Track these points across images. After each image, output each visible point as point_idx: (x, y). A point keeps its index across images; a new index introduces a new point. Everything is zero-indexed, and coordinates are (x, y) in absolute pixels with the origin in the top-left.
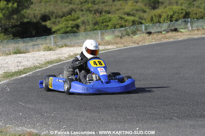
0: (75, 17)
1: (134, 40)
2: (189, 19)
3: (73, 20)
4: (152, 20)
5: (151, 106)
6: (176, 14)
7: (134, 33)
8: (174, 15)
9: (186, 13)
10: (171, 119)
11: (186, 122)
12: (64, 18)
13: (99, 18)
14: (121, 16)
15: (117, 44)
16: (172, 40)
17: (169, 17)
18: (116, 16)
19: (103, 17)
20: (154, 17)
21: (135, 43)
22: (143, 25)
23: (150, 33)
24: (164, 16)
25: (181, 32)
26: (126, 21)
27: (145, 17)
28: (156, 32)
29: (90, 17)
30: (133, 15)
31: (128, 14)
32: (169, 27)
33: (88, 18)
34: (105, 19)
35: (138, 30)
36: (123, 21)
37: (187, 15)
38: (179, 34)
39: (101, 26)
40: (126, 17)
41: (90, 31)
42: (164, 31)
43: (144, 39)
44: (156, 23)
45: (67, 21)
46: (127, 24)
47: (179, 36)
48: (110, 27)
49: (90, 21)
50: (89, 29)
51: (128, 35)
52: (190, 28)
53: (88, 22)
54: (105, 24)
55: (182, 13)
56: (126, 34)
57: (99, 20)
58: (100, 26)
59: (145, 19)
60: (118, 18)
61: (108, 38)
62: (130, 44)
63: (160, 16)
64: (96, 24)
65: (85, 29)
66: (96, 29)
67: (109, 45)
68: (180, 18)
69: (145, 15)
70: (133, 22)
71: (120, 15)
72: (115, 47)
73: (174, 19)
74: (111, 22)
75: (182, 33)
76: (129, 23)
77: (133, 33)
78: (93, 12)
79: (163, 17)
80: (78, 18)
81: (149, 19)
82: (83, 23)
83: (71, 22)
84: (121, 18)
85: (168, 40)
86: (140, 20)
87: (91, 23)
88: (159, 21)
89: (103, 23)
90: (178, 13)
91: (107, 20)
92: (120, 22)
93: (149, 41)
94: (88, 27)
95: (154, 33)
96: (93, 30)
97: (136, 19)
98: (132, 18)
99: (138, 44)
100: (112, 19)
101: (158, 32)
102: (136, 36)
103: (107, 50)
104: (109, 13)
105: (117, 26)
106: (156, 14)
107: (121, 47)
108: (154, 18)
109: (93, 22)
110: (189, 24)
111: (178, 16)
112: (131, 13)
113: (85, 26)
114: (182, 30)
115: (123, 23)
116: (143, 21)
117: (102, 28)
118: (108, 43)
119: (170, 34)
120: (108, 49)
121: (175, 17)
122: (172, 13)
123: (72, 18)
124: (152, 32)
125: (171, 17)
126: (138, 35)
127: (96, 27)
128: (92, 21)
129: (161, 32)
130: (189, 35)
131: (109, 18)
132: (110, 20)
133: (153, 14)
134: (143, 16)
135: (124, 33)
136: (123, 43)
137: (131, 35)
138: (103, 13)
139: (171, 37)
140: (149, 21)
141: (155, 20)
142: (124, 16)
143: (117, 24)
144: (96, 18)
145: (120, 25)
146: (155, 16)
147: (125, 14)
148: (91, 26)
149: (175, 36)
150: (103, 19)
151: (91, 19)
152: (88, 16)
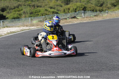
0: (20, 9)
3: (19, 11)
4: (64, 11)
9: (84, 7)
12: (14, 10)
13: (33, 10)
14: (46, 9)
15: (38, 26)
16: (71, 23)
17: (74, 9)
18: (43, 9)
19: (35, 10)
20: (65, 9)
24: (71, 9)
28: (63, 19)
29: (28, 9)
31: (51, 8)
34: (37, 11)
36: (47, 12)
37: (85, 9)
39: (34, 15)
40: (49, 10)
42: (68, 18)
45: (15, 11)
47: (75, 21)
48: (39, 15)
49: (28, 12)
50: (27, 16)
53: (27, 12)
54: (37, 13)
55: (82, 7)
57: (33, 11)
59: (60, 11)
60: (45, 10)
61: (35, 22)
63: (69, 9)
64: (31, 13)
65: (25, 16)
67: (33, 26)
70: (53, 12)
72: (36, 28)
76: (51, 13)
80: (22, 10)
81: (63, 11)
82: (24, 13)
83: (17, 12)
84: (46, 10)
85: (68, 24)
86: (57, 12)
87: (29, 13)
89: (35, 13)
90: (80, 7)
92: (45, 12)
94: (27, 15)
97: (55, 10)
100: (41, 11)
103: (31, 29)
104: (41, 7)
105: (44, 15)
106: (67, 8)
108: (65, 10)
109: (30, 12)
111: (79, 9)
112: (53, 7)
113: (25, 15)
114: (78, 18)
115: (47, 13)
116: (59, 12)
119: (71, 20)
122: (76, 7)
123: (18, 10)
125: (76, 9)
127: (31, 15)
128: (29, 12)
129: (66, 19)
130: (81, 20)
131: (39, 10)
132: (40, 11)
133: (65, 8)
134: (60, 9)
136: (41, 25)
138: (36, 7)
140: (62, 12)
142: (48, 9)
143: (44, 14)
144: (32, 10)
146: (66, 9)
148: (29, 15)
150: (35, 11)
151: (29, 10)
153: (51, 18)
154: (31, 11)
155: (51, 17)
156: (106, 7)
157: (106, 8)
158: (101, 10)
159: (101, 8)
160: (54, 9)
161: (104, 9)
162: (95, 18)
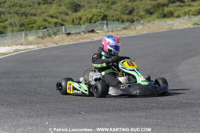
0: (4, 20)
1: (54, 40)
2: (105, 22)
3: (2, 22)
4: (73, 22)
6: (95, 17)
7: (55, 34)
8: (93, 17)
9: (104, 15)
10: (79, 113)
11: (93, 116)
13: (25, 20)
15: (38, 44)
16: (89, 40)
17: (89, 19)
18: (41, 18)
19: (28, 20)
20: (75, 19)
21: (55, 43)
22: (63, 27)
23: (69, 34)
24: (84, 18)
25: (97, 33)
26: (50, 23)
27: (67, 19)
28: (75, 33)
29: (16, 19)
30: (57, 18)
31: (52, 17)
33: (15, 20)
34: (30, 21)
35: (58, 31)
36: (47, 23)
37: (105, 18)
38: (95, 34)
39: (27, 27)
40: (50, 19)
41: (17, 32)
42: (83, 32)
43: (63, 40)
44: (77, 24)
46: (50, 25)
47: (95, 36)
48: (35, 29)
49: (17, 23)
50: (16, 30)
51: (50, 36)
52: (106, 29)
53: (15, 24)
54: (30, 25)
55: (100, 16)
56: (48, 35)
57: (25, 22)
58: (25, 27)
59: (67, 21)
60: (43, 20)
61: (31, 38)
62: (51, 44)
63: (80, 19)
64: (22, 25)
65: (12, 30)
66: (22, 31)
67: (31, 45)
68: (98, 20)
69: (67, 18)
70: (56, 24)
71: (44, 18)
72: (36, 47)
73: (93, 21)
74: (36, 23)
75: (98, 34)
76: (52, 25)
77: (54, 34)
78: (20, 15)
79: (83, 19)
80: (6, 20)
81: (71, 21)
82: (11, 24)
84: (45, 20)
85: (84, 41)
86: (63, 22)
87: (18, 25)
88: (79, 23)
89: (28, 24)
90: (97, 16)
91: (33, 22)
92: (44, 24)
93: (68, 41)
94: (15, 28)
95: (72, 34)
96: (20, 31)
97: (59, 21)
98: (55, 20)
99: (57, 44)
100: (37, 21)
101: (77, 33)
102: (56, 37)
103: (28, 49)
104: (35, 15)
105: (41, 28)
106: (77, 17)
107: (42, 46)
108: (75, 21)
109: (20, 24)
110: (105, 26)
111: (96, 18)
112: (55, 15)
113: (12, 28)
114: (98, 31)
115: (47, 25)
116: (65, 23)
117: (28, 29)
118: (31, 43)
119: (87, 35)
121: (94, 19)
122: (91, 16)
123: (1, 20)
125: (91, 19)
126: (59, 36)
127: (23, 28)
128: (19, 22)
129: (79, 33)
131: (34, 20)
132: (35, 22)
133: (74, 17)
134: (66, 18)
135: (46, 34)
136: (44, 43)
137: (53, 36)
138: (29, 16)
139: (87, 38)
140: (70, 23)
141: (76, 22)
142: (47, 19)
143: (42, 26)
144: (22, 20)
145: (44, 27)
146: (76, 18)
147: (49, 17)
148: (18, 28)
149: (92, 37)
150: (28, 21)
151: (18, 21)
152: (15, 18)
154: (21, 22)
155: (55, 31)
156: (136, 16)
157: (138, 17)
158: (131, 19)
159: (130, 17)
160: (56, 18)
161: (135, 18)
162: (124, 31)
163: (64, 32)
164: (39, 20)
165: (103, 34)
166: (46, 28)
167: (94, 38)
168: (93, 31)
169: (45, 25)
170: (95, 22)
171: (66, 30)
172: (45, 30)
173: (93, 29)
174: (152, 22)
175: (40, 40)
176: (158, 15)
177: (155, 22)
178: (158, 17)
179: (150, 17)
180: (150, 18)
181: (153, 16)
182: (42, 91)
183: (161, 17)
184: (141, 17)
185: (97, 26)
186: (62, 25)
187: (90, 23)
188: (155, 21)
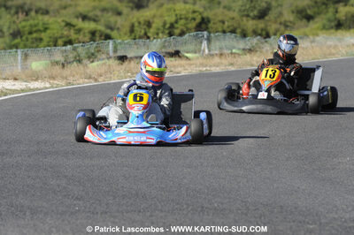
1: (89, 71)
2: (205, 33)
4: (132, 30)
5: (106, 213)
6: (182, 22)
7: (92, 57)
8: (176, 22)
9: (203, 19)
13: (23, 24)
14: (68, 21)
15: (54, 78)
17: (168, 26)
18: (60, 20)
19: (31, 22)
20: (136, 24)
21: (90, 78)
22: (111, 42)
23: (123, 59)
24: (157, 23)
25: (187, 58)
26: (79, 31)
27: (118, 25)
29: (4, 21)
30: (95, 20)
31: (84, 18)
32: (164, 47)
34: (35, 26)
35: (99, 51)
36: (72, 31)
37: (203, 25)
38: (183, 62)
39: (27, 39)
40: (80, 23)
41: (5, 49)
43: (110, 71)
44: (140, 38)
46: (81, 37)
48: (45, 43)
49: (5, 29)
50: (2, 45)
51: (80, 61)
52: (207, 51)
54: (35, 35)
55: (194, 19)
56: (75, 59)
57: (24, 27)
58: (24, 39)
59: (118, 29)
60: (63, 24)
61: (37, 64)
62: (81, 81)
63: (149, 24)
64: (16, 34)
66: (16, 47)
67: (37, 80)
68: (189, 30)
69: (119, 21)
70: (93, 33)
72: (48, 85)
73: (177, 32)
74: (48, 31)
75: (188, 62)
76: (85, 36)
77: (89, 58)
78: (13, 11)
79: (154, 25)
81: (127, 29)
84: (69, 25)
86: (108, 31)
87: (7, 34)
88: (146, 34)
89: (30, 33)
90: (186, 19)
91: (40, 27)
92: (65, 33)
93: (120, 74)
95: (131, 59)
96: (11, 48)
97: (100, 27)
98: (91, 26)
99: (96, 80)
100: (51, 26)
102: (95, 64)
103: (31, 90)
104: (46, 12)
105: (60, 42)
106: (142, 20)
107: (60, 84)
108: (136, 28)
109: (11, 31)
110: (205, 43)
111: (185, 25)
114: (188, 55)
115: (73, 36)
116: (114, 34)
117: (29, 43)
118: (36, 77)
120: (33, 90)
121: (180, 26)
122: (173, 19)
124: (129, 56)
125: (172, 26)
126: (100, 62)
127: (18, 40)
128: (9, 28)
130: (202, 65)
131: (44, 24)
132: (46, 29)
133: (135, 20)
134: (116, 22)
135: (71, 56)
136: (63, 78)
137: (85, 61)
138: (33, 13)
140: (125, 34)
141: (140, 31)
142: (74, 21)
143: (61, 37)
144: (18, 22)
145: (65, 39)
146: (139, 23)
147: (77, 18)
148: (7, 39)
149: (174, 66)
150: (31, 26)
151: (7, 24)
153: (93, 54)
154: (14, 27)
155: (92, 51)
156: (276, 22)
157: (278, 26)
158: (262, 30)
159: (261, 24)
161: (272, 28)
162: (248, 57)
163: (111, 54)
164: (55, 24)
165: (201, 61)
166: (70, 42)
167: (180, 69)
168: (176, 54)
169: (68, 37)
170: (182, 34)
171: (115, 50)
172: (69, 47)
173: (178, 49)
174: (311, 37)
175: (58, 69)
176: (325, 21)
177: (317, 39)
178: (324, 28)
179: (307, 26)
180: (307, 30)
181: (314, 25)
182: (59, 186)
183: (332, 28)
184: (286, 26)
185: (186, 44)
186: (108, 37)
187: (171, 35)
188: (317, 35)
